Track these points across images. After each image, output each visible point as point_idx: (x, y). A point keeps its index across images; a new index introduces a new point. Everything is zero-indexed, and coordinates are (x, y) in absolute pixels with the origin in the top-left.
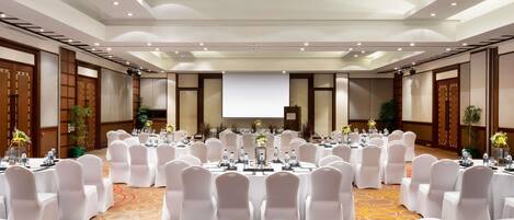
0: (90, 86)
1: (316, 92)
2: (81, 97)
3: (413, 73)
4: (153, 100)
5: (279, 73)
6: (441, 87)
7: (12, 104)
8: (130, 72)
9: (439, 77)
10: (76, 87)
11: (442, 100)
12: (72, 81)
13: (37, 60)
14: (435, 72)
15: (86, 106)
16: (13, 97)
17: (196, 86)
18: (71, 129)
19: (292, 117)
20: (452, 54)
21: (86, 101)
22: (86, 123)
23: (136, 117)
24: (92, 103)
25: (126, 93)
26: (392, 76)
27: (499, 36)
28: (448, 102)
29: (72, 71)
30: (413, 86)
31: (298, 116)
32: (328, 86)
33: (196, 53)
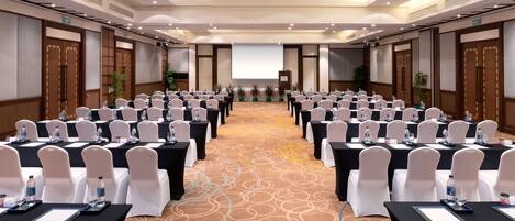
0: (127, 56)
1: (305, 59)
2: (119, 65)
3: (377, 45)
4: (179, 66)
5: (276, 45)
6: (398, 57)
7: (63, 73)
8: (159, 44)
9: (397, 49)
10: (115, 57)
11: (399, 67)
12: (111, 52)
13: (83, 37)
14: (394, 45)
15: (123, 72)
16: (63, 67)
17: (211, 54)
18: (111, 90)
19: (284, 79)
20: (405, 32)
21: (124, 68)
22: (124, 85)
23: (165, 79)
24: (128, 69)
25: (156, 59)
26: (362, 46)
27: (439, 20)
28: (403, 69)
29: (112, 45)
30: (378, 55)
31: (289, 79)
32: (313, 54)
33: (210, 31)
